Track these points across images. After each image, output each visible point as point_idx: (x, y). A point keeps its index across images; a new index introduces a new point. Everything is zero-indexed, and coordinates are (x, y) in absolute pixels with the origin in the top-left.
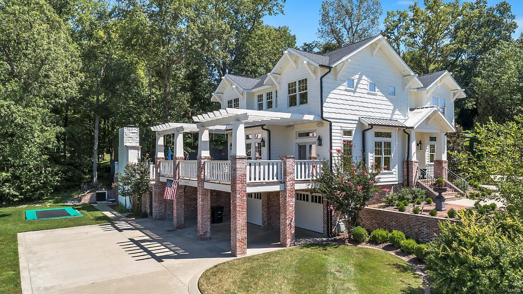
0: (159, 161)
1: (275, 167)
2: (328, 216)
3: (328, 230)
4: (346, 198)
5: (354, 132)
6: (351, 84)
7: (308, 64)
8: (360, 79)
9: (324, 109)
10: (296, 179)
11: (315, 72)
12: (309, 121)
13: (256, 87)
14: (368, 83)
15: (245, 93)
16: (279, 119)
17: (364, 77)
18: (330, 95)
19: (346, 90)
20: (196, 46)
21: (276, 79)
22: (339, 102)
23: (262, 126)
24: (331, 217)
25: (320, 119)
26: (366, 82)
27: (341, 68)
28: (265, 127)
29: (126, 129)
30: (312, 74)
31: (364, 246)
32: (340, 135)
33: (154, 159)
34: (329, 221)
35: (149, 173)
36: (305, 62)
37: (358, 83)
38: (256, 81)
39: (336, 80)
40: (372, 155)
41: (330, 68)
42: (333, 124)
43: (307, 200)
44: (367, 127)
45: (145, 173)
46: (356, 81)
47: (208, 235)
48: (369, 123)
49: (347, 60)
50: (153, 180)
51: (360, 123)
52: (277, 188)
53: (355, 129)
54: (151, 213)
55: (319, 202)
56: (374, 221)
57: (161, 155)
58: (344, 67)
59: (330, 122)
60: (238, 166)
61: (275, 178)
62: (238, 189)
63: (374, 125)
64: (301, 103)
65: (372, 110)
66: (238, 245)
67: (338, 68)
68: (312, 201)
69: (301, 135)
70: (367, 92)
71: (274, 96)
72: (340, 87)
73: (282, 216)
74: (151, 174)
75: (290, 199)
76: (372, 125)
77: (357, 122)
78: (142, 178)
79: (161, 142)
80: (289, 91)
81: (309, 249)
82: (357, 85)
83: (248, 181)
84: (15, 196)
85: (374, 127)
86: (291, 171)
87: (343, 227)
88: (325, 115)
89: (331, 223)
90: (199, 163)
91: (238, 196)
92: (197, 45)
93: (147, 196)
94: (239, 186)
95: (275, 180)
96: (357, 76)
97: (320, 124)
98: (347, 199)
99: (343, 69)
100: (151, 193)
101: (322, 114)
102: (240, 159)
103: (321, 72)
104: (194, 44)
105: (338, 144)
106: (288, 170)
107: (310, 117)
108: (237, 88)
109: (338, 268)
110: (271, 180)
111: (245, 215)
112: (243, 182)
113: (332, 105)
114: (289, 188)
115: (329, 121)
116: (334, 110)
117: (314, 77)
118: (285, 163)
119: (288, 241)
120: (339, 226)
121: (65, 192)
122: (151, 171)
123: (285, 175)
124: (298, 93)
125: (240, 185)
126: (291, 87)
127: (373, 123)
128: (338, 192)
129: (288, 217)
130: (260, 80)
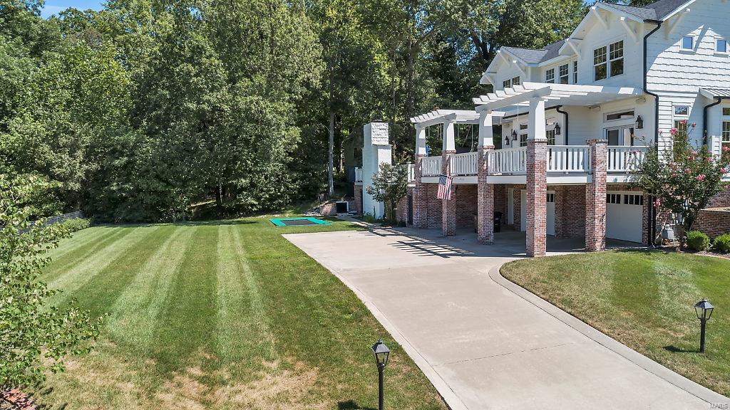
0: (420, 158)
1: (581, 153)
2: (649, 220)
3: (649, 237)
4: (678, 192)
5: (690, 109)
6: (688, 43)
7: (627, 20)
8: (702, 35)
9: (648, 79)
10: (608, 170)
11: (635, 31)
12: (626, 97)
13: (544, 59)
14: (716, 41)
15: (530, 69)
16: (586, 94)
17: (710, 32)
18: (657, 61)
19: (681, 52)
20: (456, 15)
21: (577, 45)
22: (671, 68)
23: (558, 107)
24: (654, 221)
25: (642, 93)
26: (712, 40)
27: (674, 23)
28: (561, 109)
29: (373, 125)
30: (631, 33)
31: (703, 254)
32: (670, 113)
33: (413, 157)
34: (651, 227)
35: (407, 174)
36: (623, 19)
37: (699, 41)
38: (543, 53)
39: (666, 39)
40: (717, 139)
41: (659, 23)
42: (660, 99)
43: (619, 202)
44: (712, 101)
45: (403, 173)
46: (695, 39)
47: (491, 239)
48: (715, 95)
49: (685, 9)
50: (412, 182)
51: (701, 97)
52: (583, 180)
53: (692, 105)
54: (411, 221)
55: (637, 203)
56: (718, 227)
57: (422, 151)
58: (679, 20)
59: (656, 95)
60: (537, 151)
61: (581, 167)
62: (536, 178)
63: (724, 97)
64: (613, 74)
65: (719, 77)
66: (536, 244)
67: (670, 23)
68: (626, 202)
69: (610, 117)
70: (712, 53)
71: (571, 69)
72: (671, 49)
73: (589, 215)
74: (409, 175)
75: (599, 194)
76: (719, 99)
77: (696, 95)
78: (400, 179)
79: (422, 135)
80: (595, 59)
81: (627, 254)
82: (697, 45)
83: (548, 170)
84: (253, 205)
85: (722, 100)
86: (602, 158)
87: (671, 234)
88: (649, 87)
89: (654, 227)
90: (481, 154)
91: (536, 186)
92: (457, 13)
93: (405, 201)
94: (537, 175)
95: (581, 170)
96: (698, 32)
97: (640, 99)
98: (681, 194)
99: (677, 23)
100: (410, 198)
101: (645, 85)
102: (539, 142)
103: (644, 29)
104: (453, 13)
105: (666, 125)
106: (598, 158)
107: (629, 91)
108: (518, 63)
109: (669, 271)
110: (575, 170)
111: (545, 209)
112: (543, 170)
113: (659, 74)
114: (598, 180)
115: (654, 95)
116: (663, 80)
117: (634, 37)
118: (594, 149)
119: (598, 245)
120: (665, 232)
121: (301, 203)
122: (409, 171)
123: (594, 163)
124: (608, 62)
125: (539, 174)
126: (599, 54)
127: (721, 95)
128: (667, 186)
129: (596, 216)
130: (547, 51)
